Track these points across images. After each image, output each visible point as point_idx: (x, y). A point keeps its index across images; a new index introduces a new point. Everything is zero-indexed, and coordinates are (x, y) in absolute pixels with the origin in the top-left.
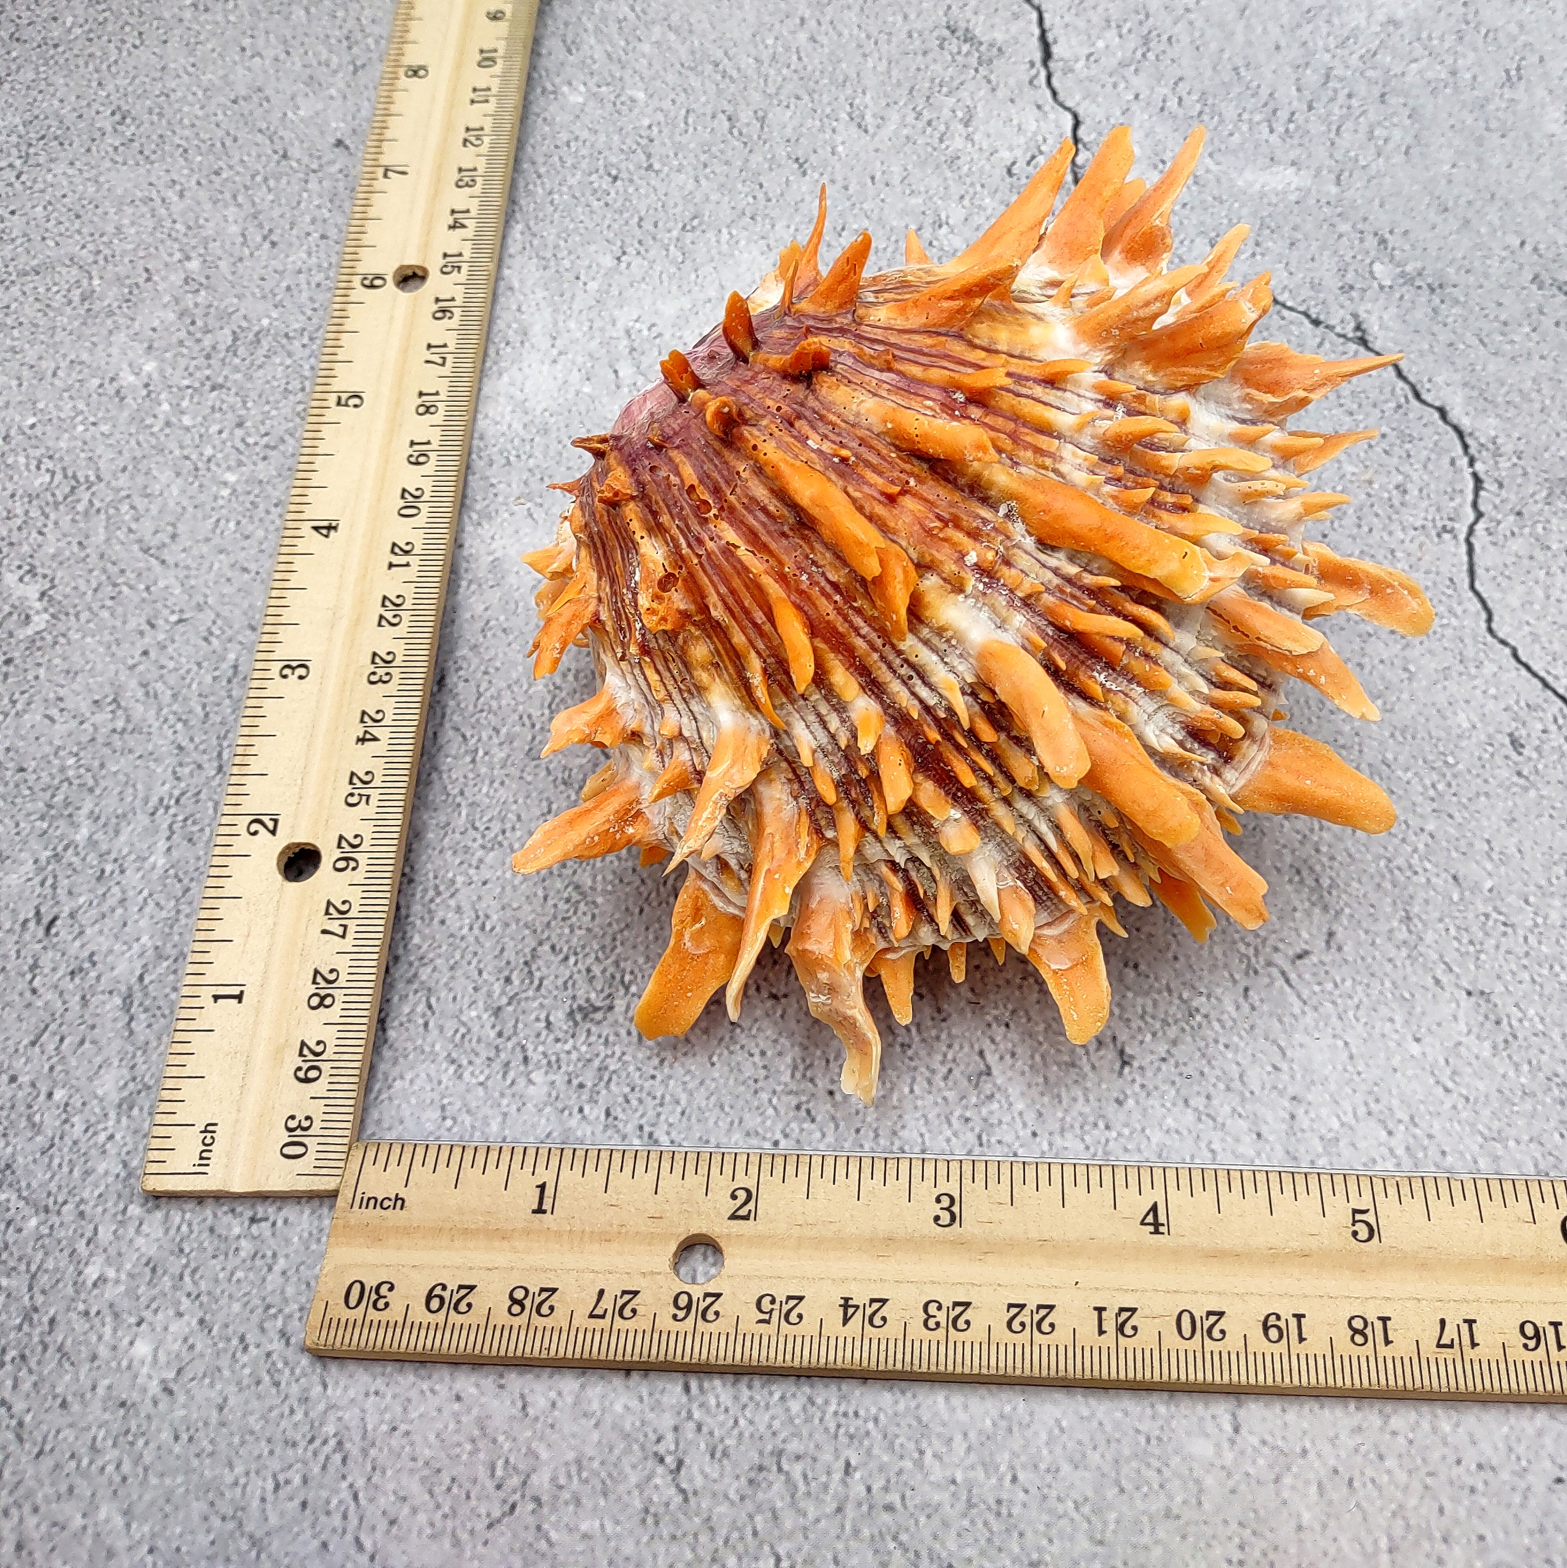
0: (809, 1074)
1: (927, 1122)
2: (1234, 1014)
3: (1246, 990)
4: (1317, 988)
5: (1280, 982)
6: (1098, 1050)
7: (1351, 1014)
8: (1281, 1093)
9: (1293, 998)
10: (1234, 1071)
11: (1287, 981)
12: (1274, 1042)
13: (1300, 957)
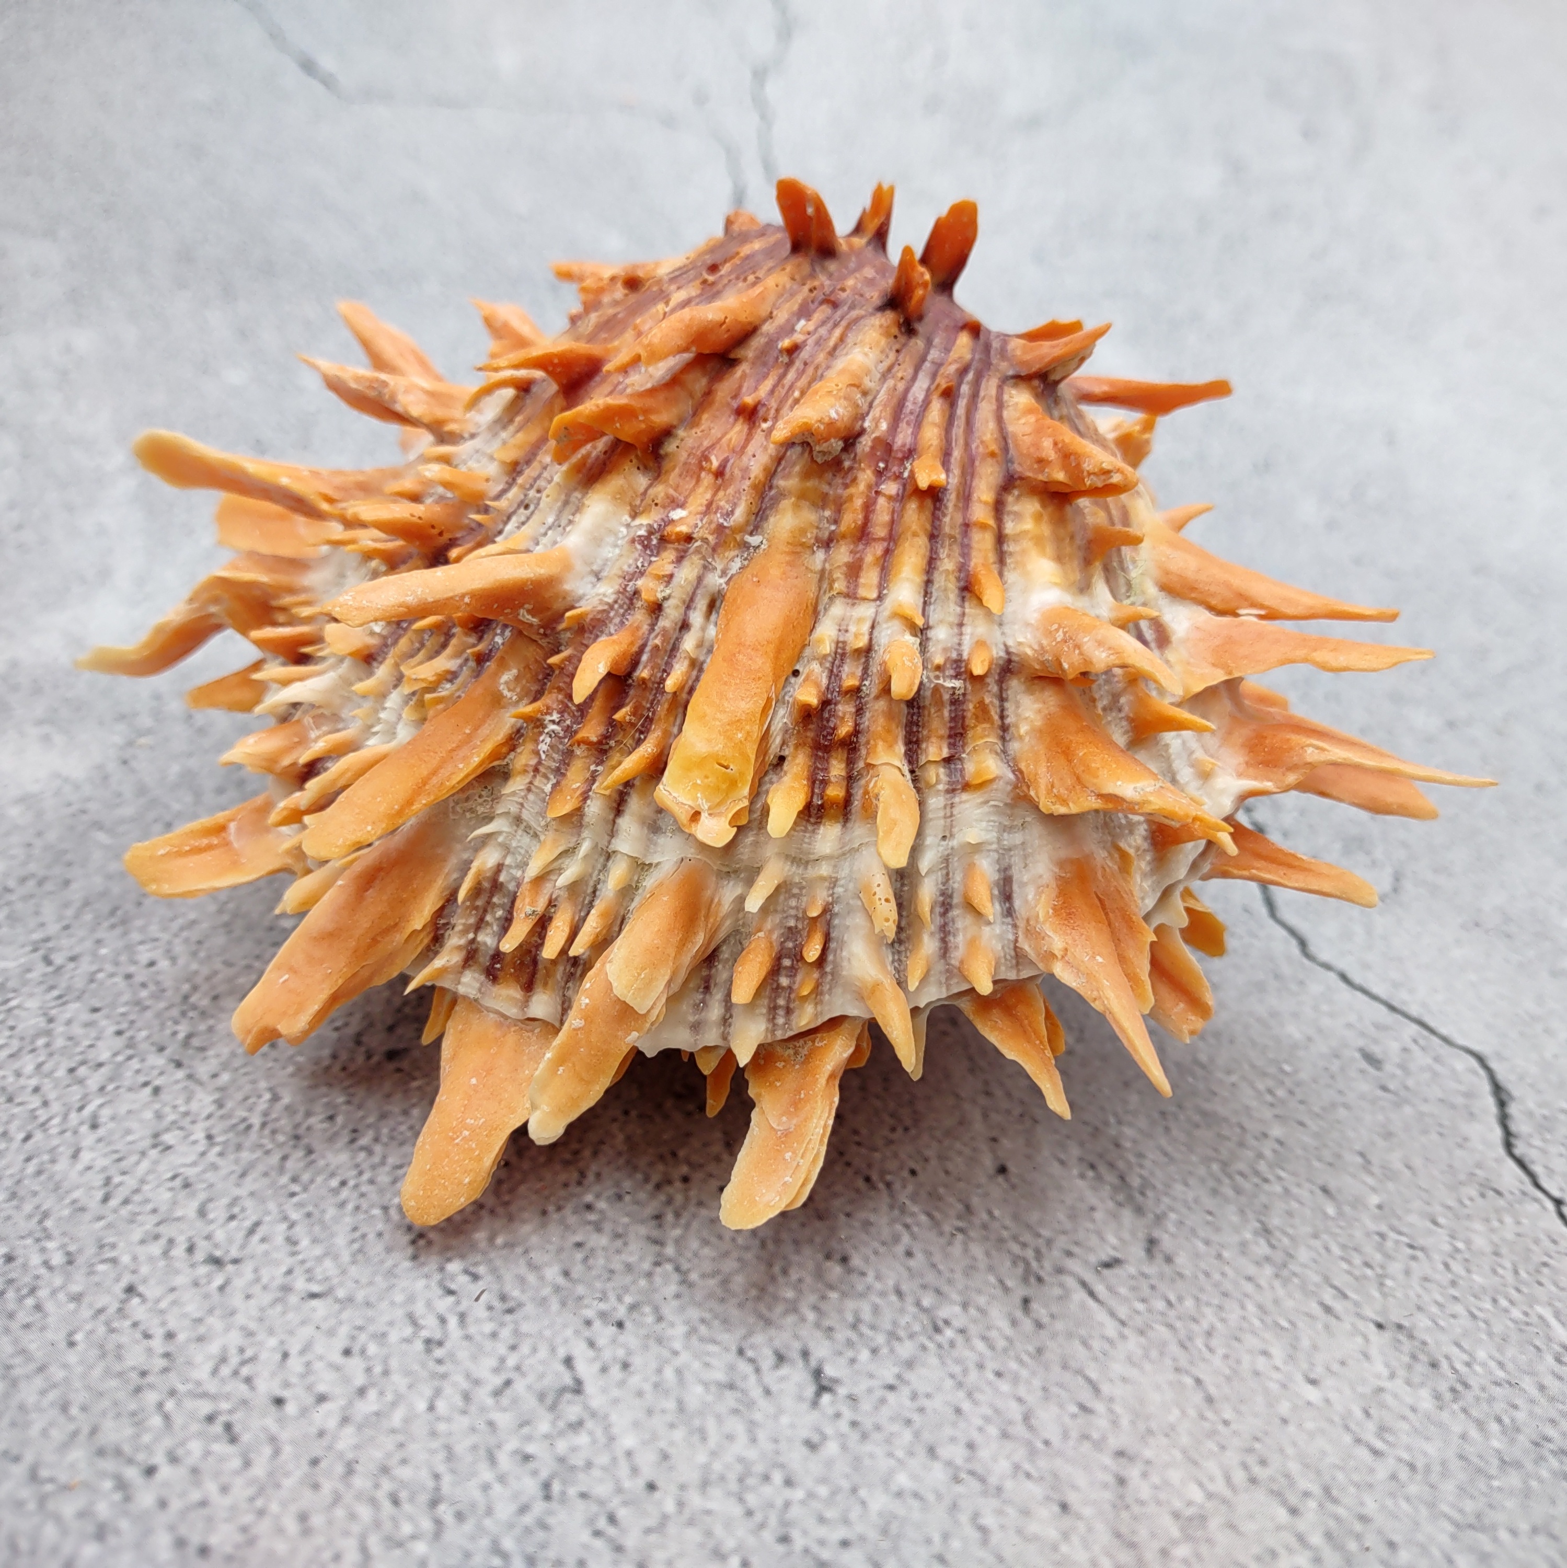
0: (245, 1371)
1: (450, 1454)
2: (1009, 1331)
3: (1026, 1301)
4: (1140, 1307)
5: (1080, 1295)
6: (777, 1366)
7: (1199, 1342)
8: (1099, 1445)
9: (1101, 1315)
10: (1014, 1411)
11: (1092, 1294)
12: (1080, 1372)
13: (1107, 1265)
